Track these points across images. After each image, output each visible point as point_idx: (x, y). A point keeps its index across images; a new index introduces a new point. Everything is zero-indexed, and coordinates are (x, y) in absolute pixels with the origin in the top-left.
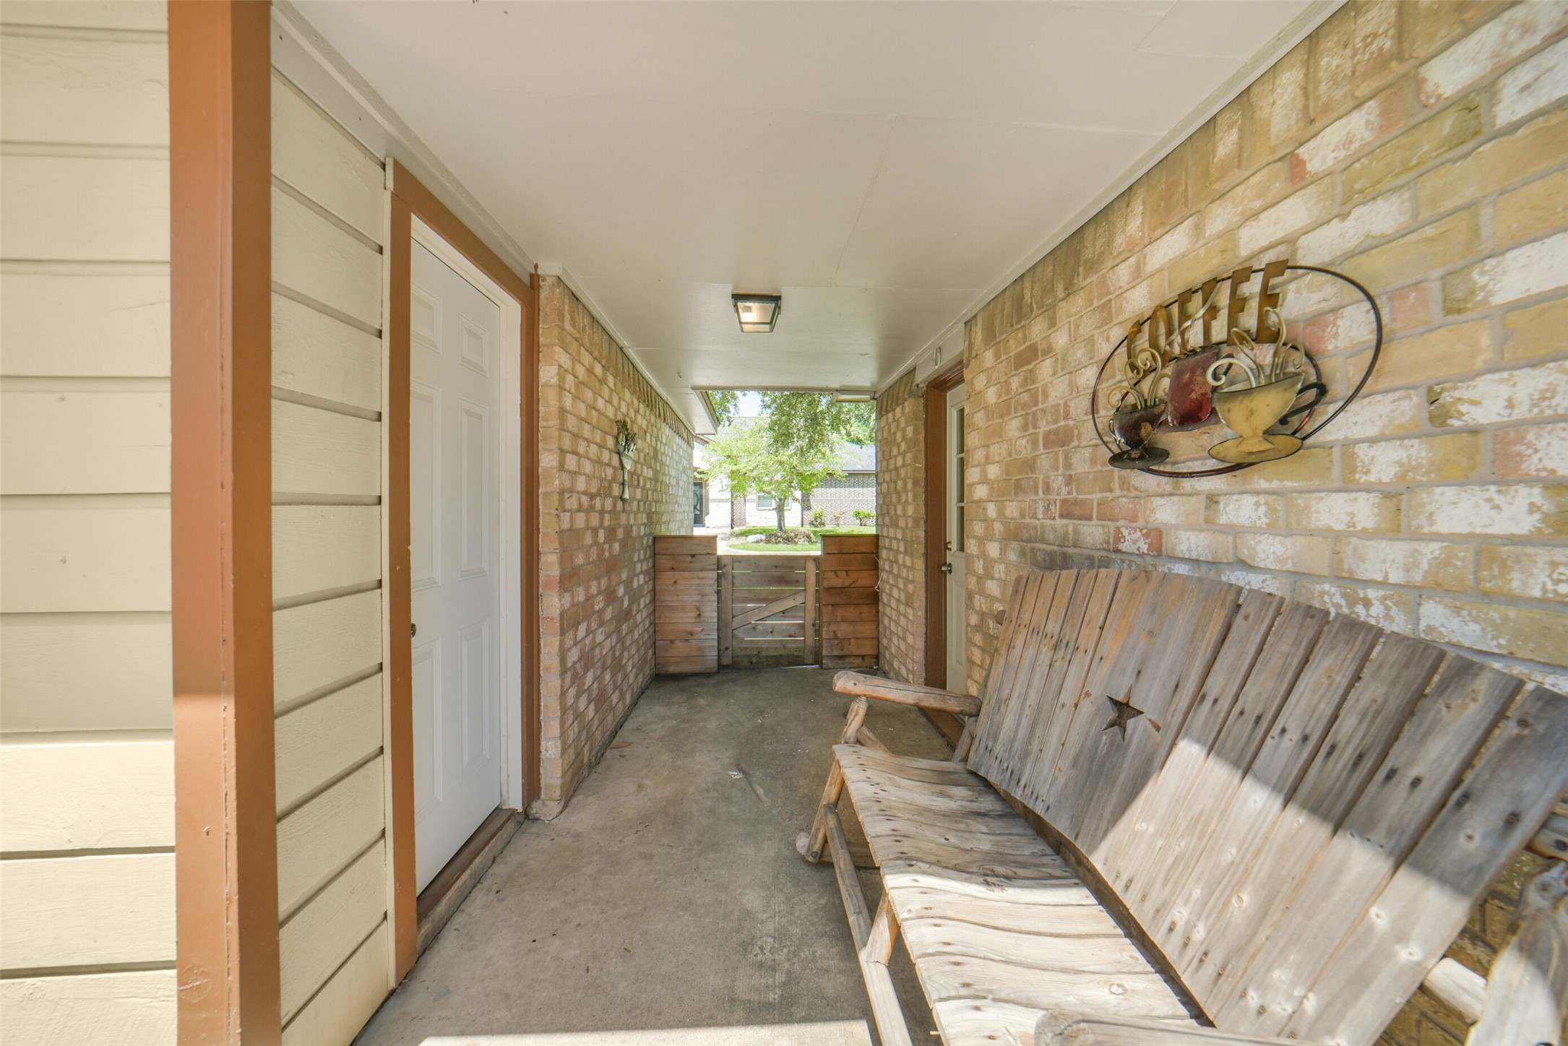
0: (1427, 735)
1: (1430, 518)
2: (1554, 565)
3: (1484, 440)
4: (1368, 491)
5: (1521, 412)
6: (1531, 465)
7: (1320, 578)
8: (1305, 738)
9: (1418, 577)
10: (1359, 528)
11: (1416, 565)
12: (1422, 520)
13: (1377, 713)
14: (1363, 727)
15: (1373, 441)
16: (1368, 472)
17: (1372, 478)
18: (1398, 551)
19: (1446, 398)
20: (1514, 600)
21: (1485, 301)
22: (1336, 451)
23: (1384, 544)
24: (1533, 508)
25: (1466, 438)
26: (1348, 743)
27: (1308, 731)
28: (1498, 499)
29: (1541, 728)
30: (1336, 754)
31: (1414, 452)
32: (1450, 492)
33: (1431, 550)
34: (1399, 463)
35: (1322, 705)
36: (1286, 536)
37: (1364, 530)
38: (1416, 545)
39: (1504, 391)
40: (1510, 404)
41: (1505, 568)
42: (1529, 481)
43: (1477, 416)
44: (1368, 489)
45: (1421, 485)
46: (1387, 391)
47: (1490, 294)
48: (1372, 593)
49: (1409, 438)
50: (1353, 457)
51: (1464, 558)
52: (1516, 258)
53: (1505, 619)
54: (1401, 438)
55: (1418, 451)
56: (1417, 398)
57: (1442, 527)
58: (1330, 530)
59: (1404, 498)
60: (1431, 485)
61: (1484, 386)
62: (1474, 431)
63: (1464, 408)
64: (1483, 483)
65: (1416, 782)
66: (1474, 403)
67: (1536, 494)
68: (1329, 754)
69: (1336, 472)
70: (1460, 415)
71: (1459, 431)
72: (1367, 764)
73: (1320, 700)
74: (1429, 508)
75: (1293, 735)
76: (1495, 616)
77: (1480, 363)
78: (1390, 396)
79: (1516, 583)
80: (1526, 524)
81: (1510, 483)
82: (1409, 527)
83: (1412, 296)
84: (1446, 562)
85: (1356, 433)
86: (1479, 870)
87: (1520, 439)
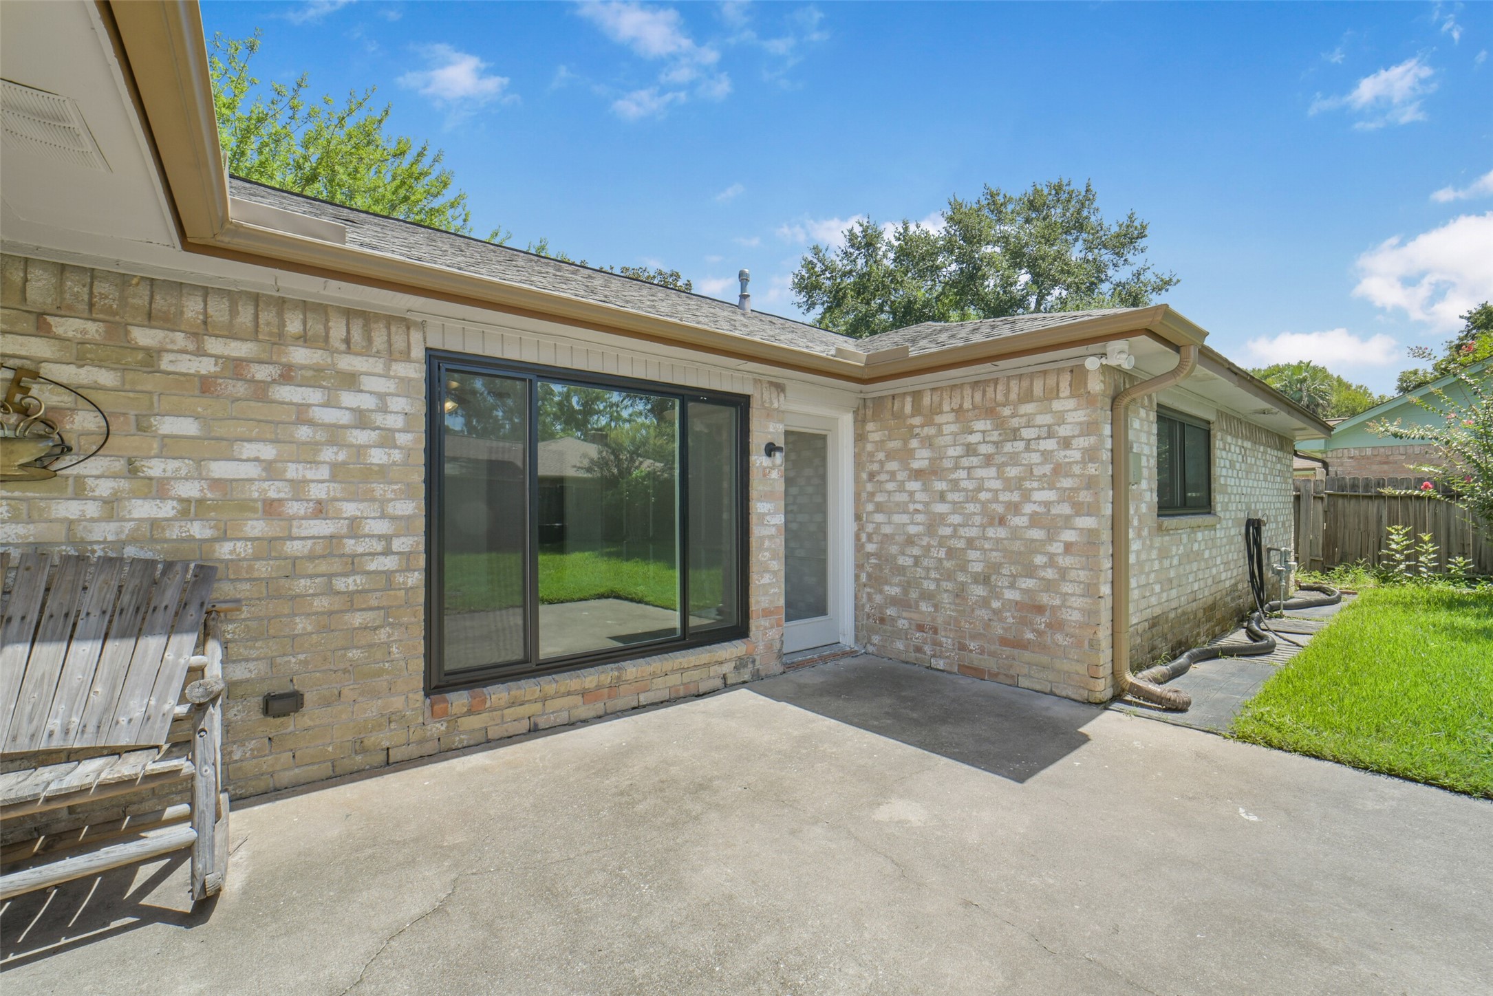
0: (164, 591)
1: (130, 512)
2: (181, 527)
3: (154, 482)
4: (94, 500)
5: (168, 474)
6: (172, 493)
7: (61, 544)
8: (104, 612)
9: (123, 537)
10: (88, 517)
11: (122, 532)
12: (125, 513)
13: (139, 590)
14: (135, 597)
15: (97, 477)
16: (94, 491)
17: (97, 494)
18: (113, 526)
19: (137, 464)
20: (166, 541)
21: (156, 431)
22: (71, 481)
23: (104, 524)
24: (173, 508)
25: (147, 481)
26: (129, 605)
27: (104, 608)
28: (160, 505)
29: (201, 576)
30: (125, 612)
31: (121, 484)
32: (140, 502)
33: (129, 526)
34: (113, 488)
35: (108, 596)
36: (28, 523)
37: (92, 518)
38: (123, 524)
39: (163, 466)
40: (164, 471)
41: (163, 530)
42: (173, 499)
43: (151, 473)
44: (94, 499)
45: (124, 498)
46: (107, 456)
47: (158, 429)
48: (96, 547)
49: (120, 477)
50: (84, 484)
51: (145, 528)
52: (168, 420)
53: (163, 548)
54: (115, 478)
55: (124, 484)
56: (123, 461)
57: (136, 515)
58: (66, 519)
59: (115, 504)
60: (129, 498)
61: (155, 462)
62: (150, 479)
63: (145, 469)
64: (154, 499)
65: (166, 607)
66: (149, 468)
67: (175, 503)
68: (121, 613)
69: (70, 490)
70: (143, 472)
71: (142, 478)
72: (142, 610)
73: (106, 594)
74: (129, 508)
75: (96, 613)
76: (159, 547)
77: (152, 453)
78: (108, 458)
79: (167, 534)
80: (171, 514)
81: (165, 499)
82: (118, 514)
83: (122, 419)
84: (138, 529)
85: (86, 472)
86: (198, 623)
87: (169, 484)
